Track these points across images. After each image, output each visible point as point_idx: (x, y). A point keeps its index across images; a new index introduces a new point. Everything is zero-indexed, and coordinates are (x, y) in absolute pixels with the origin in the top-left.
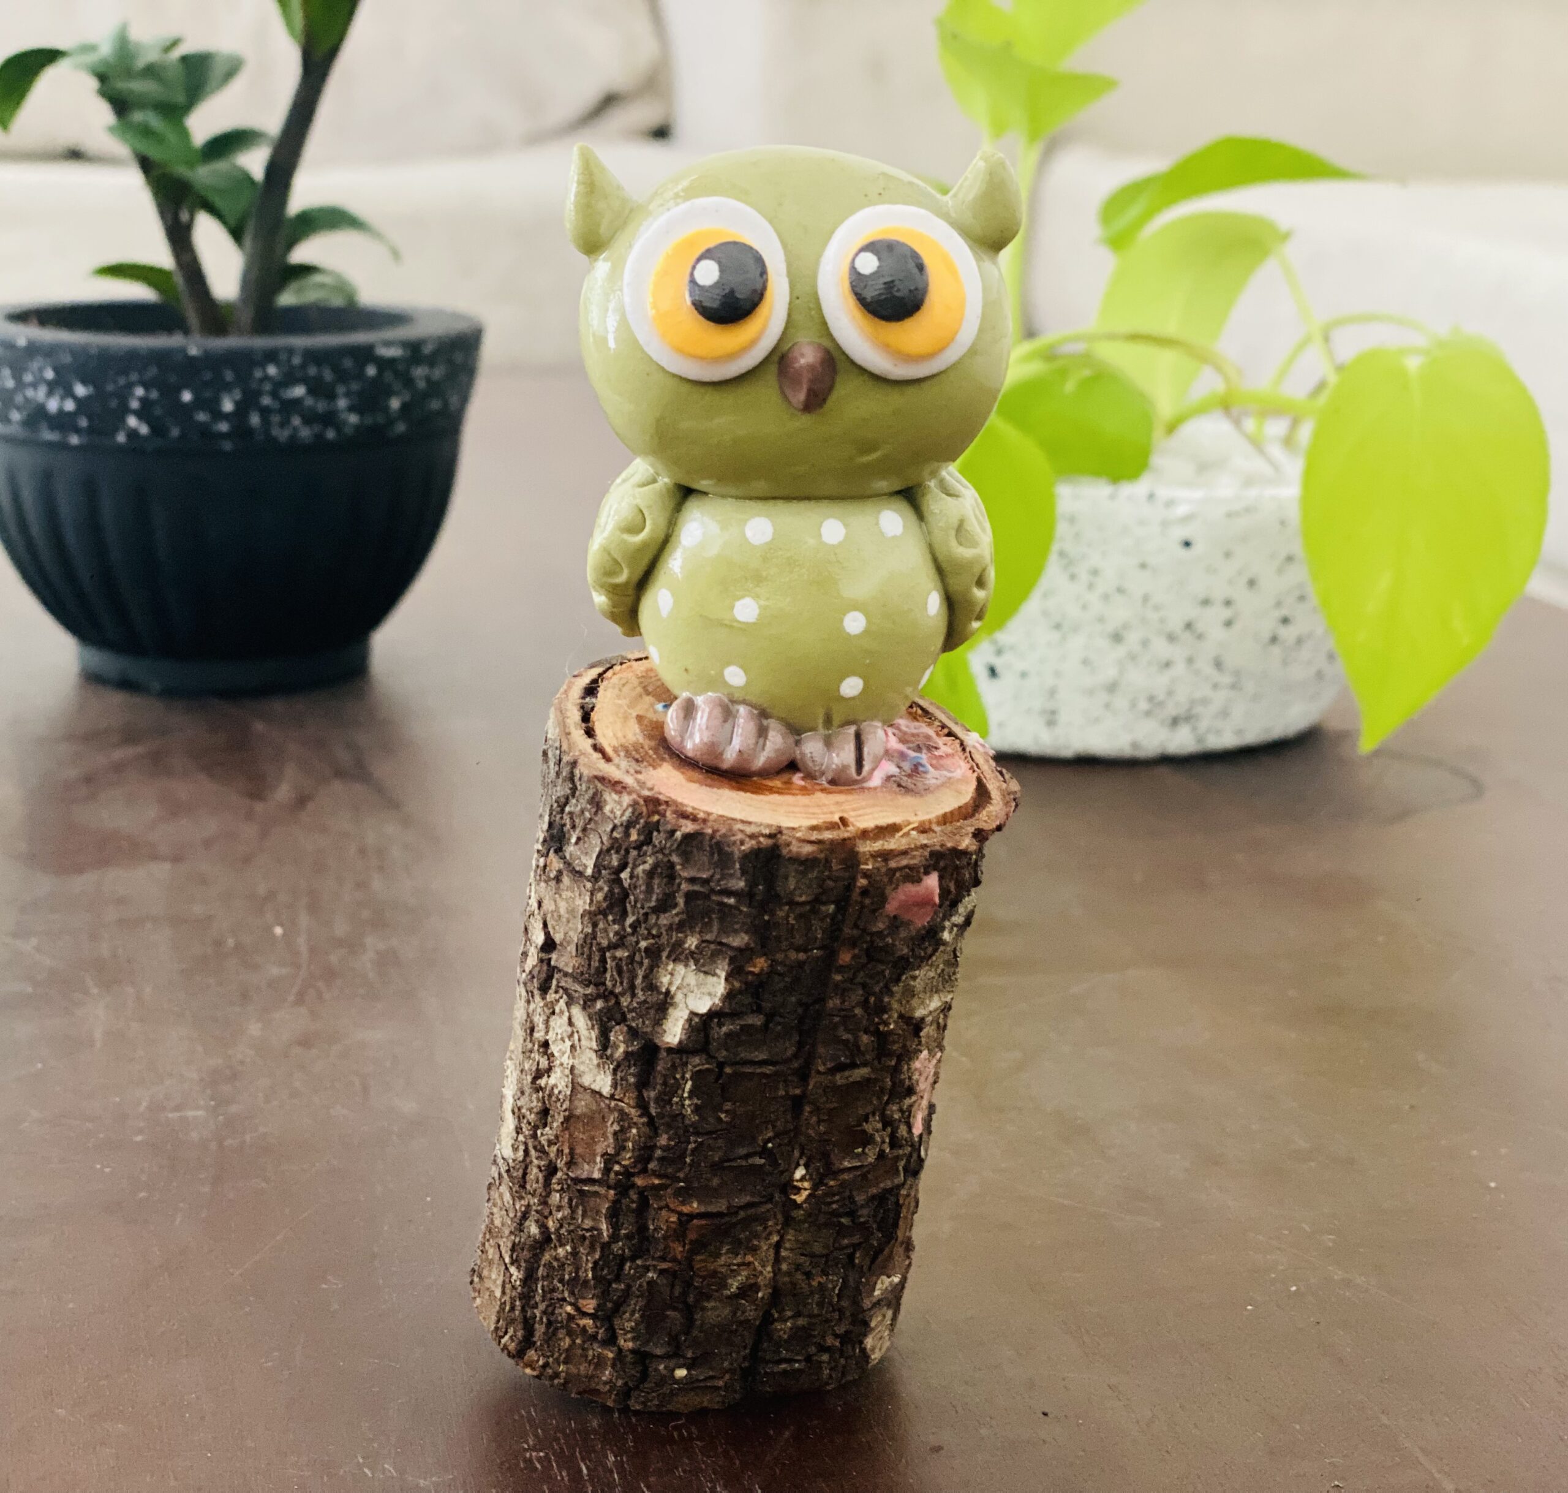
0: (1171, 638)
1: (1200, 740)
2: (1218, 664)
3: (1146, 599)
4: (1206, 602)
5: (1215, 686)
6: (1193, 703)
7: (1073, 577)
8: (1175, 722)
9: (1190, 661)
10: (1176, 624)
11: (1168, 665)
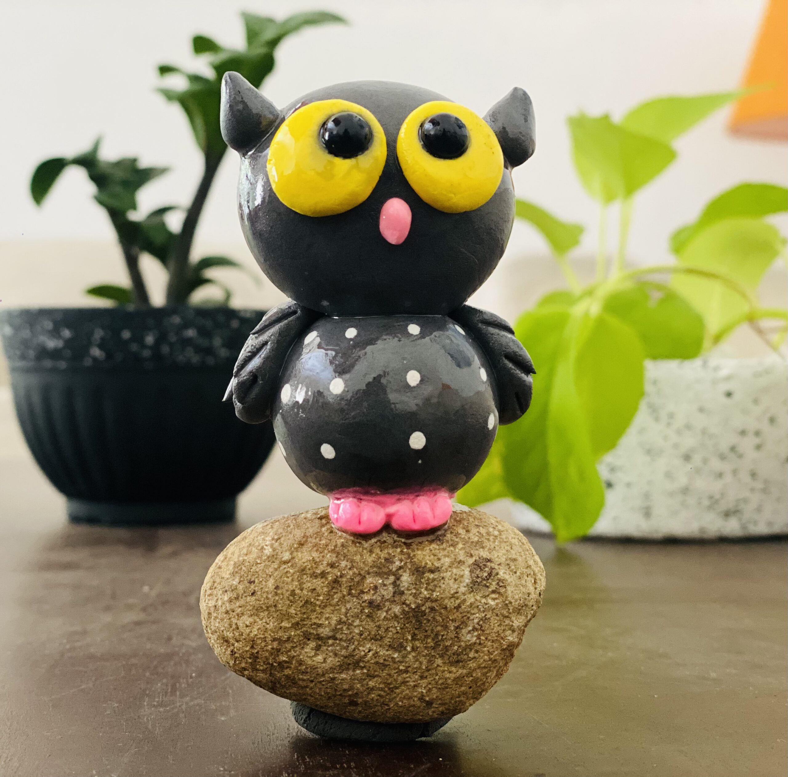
0: (722, 457)
1: (744, 527)
2: (753, 475)
3: (704, 432)
4: (743, 433)
5: (752, 490)
6: (738, 501)
7: (657, 419)
8: (727, 514)
9: (735, 472)
10: (724, 446)
11: (720, 475)
